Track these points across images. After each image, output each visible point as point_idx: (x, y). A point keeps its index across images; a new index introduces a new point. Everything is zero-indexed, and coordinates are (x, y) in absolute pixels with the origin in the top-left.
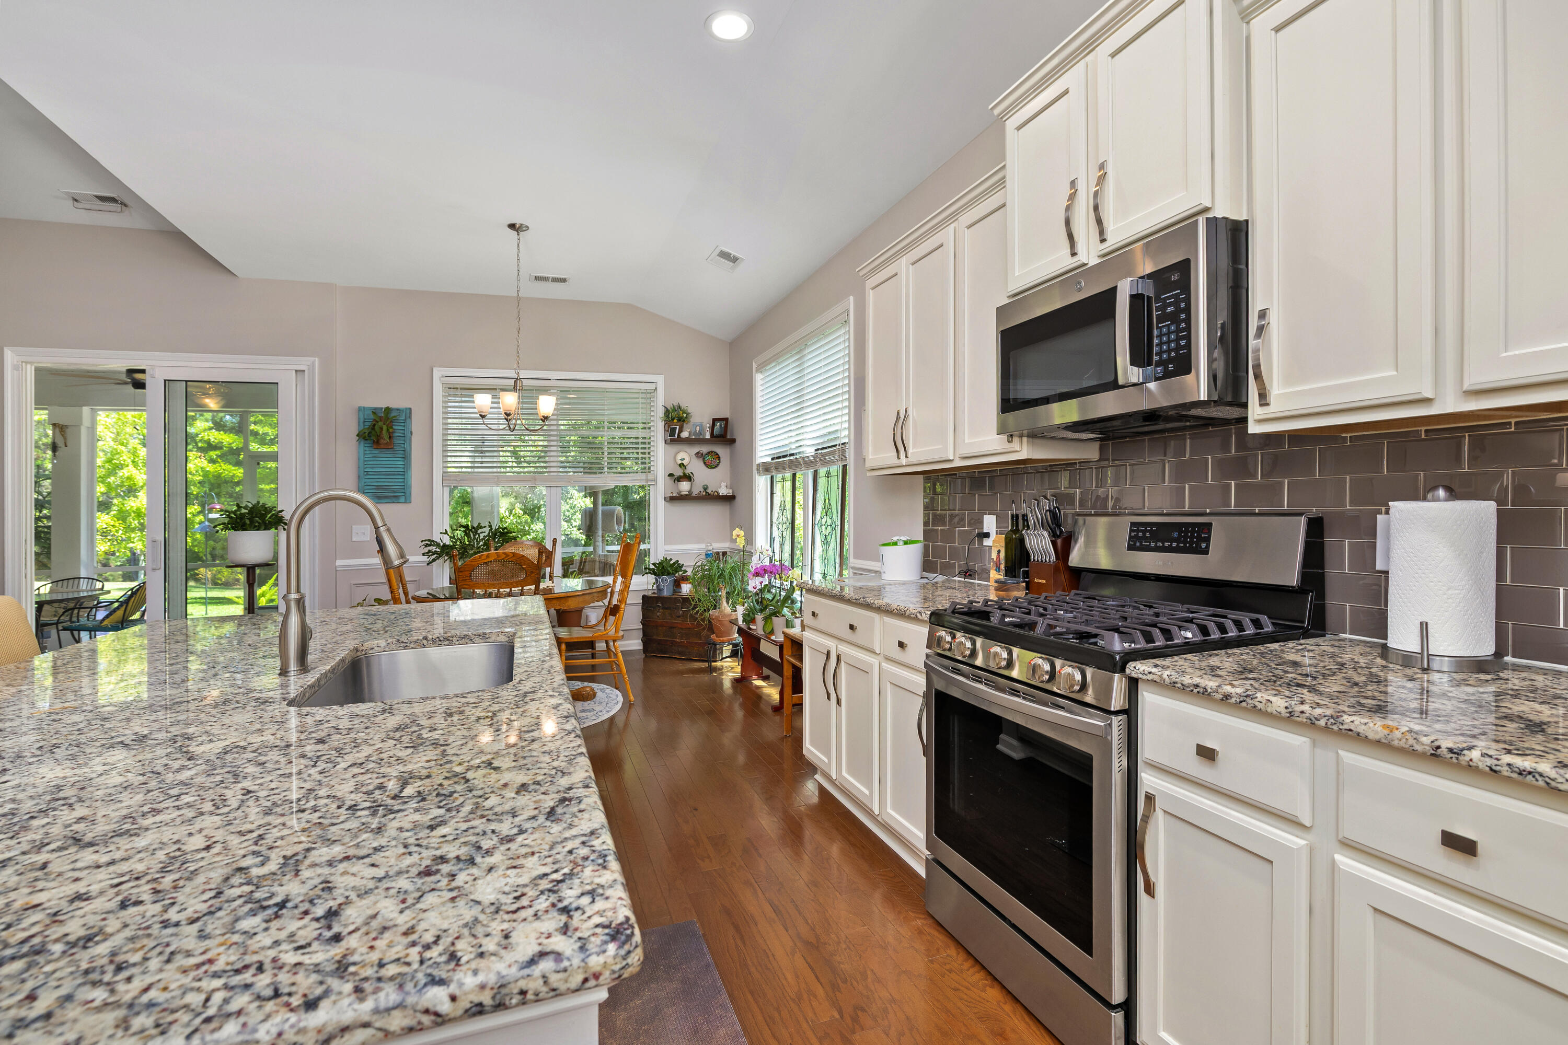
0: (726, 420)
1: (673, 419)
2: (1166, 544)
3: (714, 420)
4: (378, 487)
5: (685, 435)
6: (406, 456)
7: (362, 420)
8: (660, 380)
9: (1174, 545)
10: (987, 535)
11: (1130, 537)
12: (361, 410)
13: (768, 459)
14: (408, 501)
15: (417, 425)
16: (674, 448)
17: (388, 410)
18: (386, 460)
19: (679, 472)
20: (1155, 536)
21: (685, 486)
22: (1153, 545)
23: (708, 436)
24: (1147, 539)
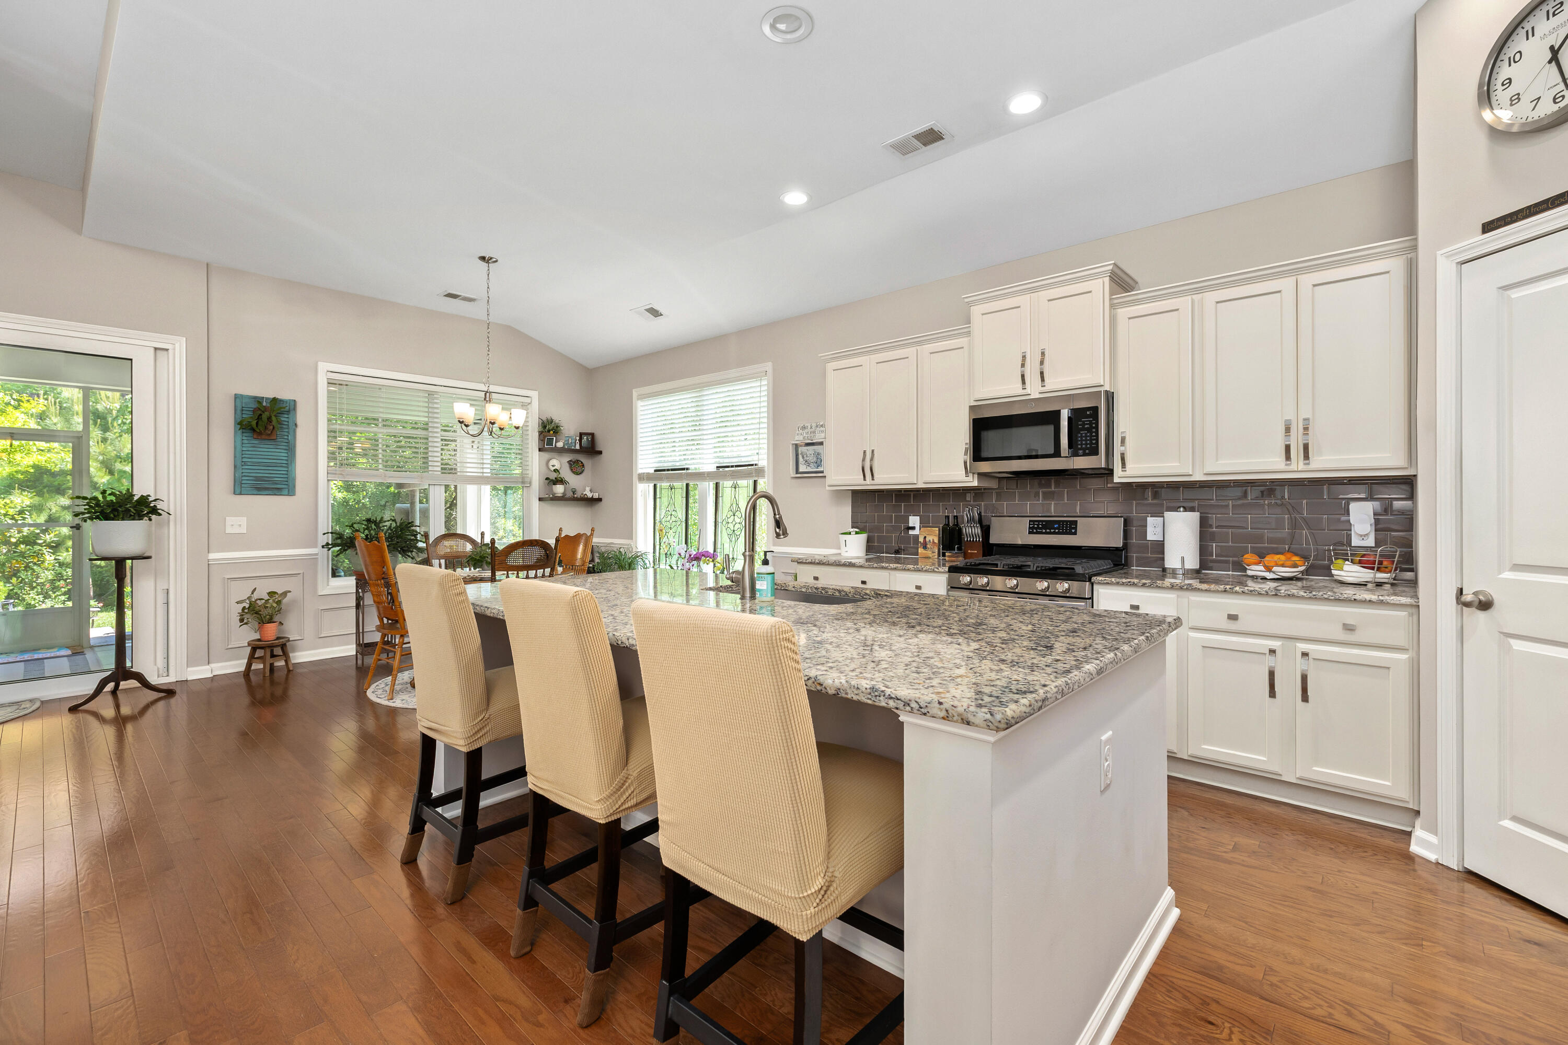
0: (592, 435)
1: (549, 431)
2: (1052, 531)
3: (581, 435)
4: (257, 479)
5: (560, 445)
6: (291, 449)
7: (239, 408)
8: (534, 394)
9: (1057, 531)
10: (913, 528)
11: (1030, 528)
12: (237, 397)
13: (652, 471)
14: (291, 491)
15: (302, 417)
16: (546, 455)
17: (275, 400)
18: (266, 451)
19: (553, 476)
20: (1044, 527)
21: (559, 489)
22: (1044, 531)
23: (578, 447)
24: (1040, 528)
